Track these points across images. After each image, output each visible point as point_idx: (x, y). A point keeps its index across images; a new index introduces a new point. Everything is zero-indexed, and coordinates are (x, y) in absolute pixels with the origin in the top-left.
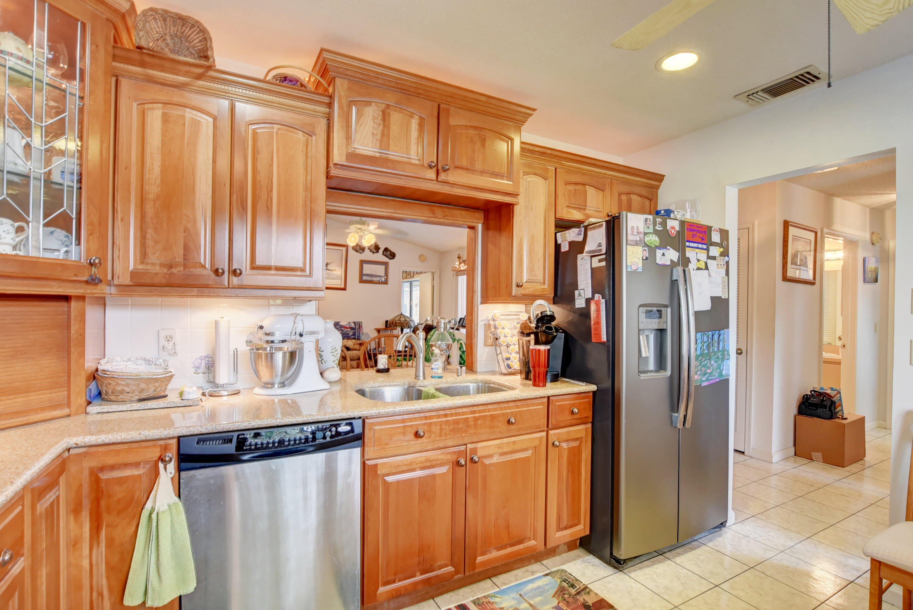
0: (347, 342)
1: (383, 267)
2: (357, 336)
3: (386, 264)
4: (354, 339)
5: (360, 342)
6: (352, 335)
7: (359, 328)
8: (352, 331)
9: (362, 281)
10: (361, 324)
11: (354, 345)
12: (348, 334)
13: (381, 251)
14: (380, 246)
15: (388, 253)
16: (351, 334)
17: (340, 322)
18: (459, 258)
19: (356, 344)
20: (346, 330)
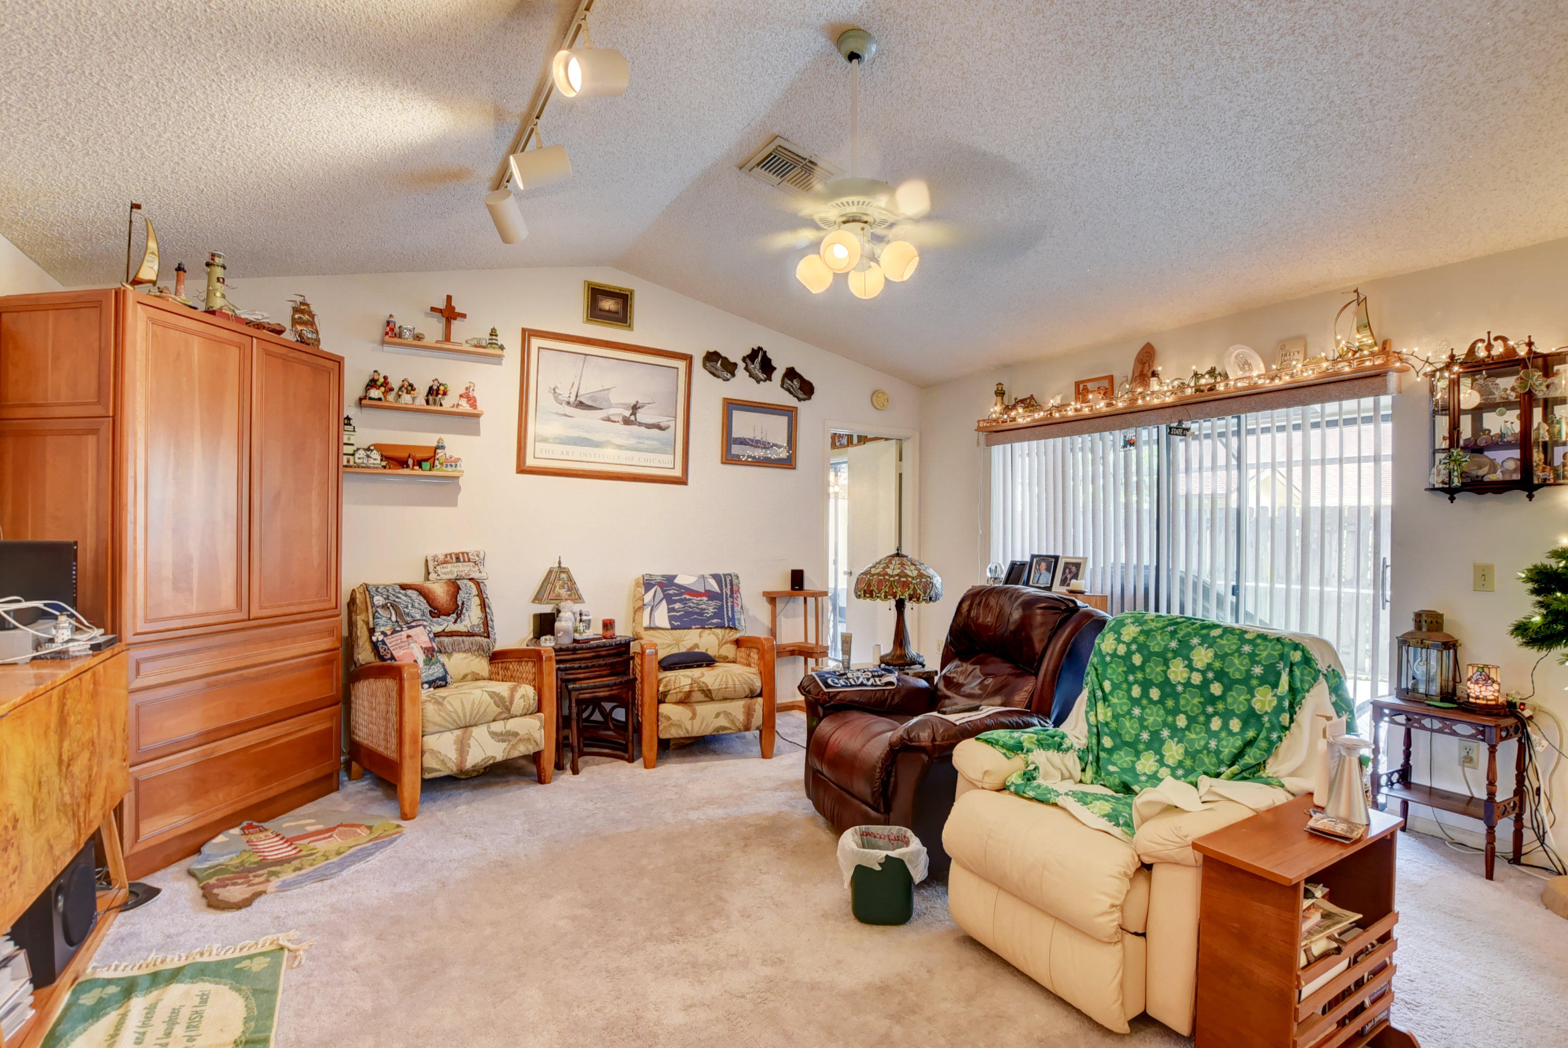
0: (700, 636)
1: (784, 420)
2: (729, 620)
3: (790, 413)
4: (721, 626)
5: (737, 635)
6: (715, 615)
7: (732, 596)
8: (713, 603)
9: (729, 459)
10: (735, 582)
11: (721, 645)
12: (701, 613)
13: (777, 376)
14: (774, 364)
15: (796, 383)
16: (711, 611)
17: (675, 577)
18: (1000, 393)
19: (726, 643)
20: (695, 599)
